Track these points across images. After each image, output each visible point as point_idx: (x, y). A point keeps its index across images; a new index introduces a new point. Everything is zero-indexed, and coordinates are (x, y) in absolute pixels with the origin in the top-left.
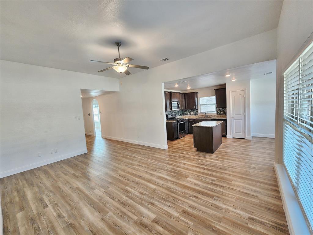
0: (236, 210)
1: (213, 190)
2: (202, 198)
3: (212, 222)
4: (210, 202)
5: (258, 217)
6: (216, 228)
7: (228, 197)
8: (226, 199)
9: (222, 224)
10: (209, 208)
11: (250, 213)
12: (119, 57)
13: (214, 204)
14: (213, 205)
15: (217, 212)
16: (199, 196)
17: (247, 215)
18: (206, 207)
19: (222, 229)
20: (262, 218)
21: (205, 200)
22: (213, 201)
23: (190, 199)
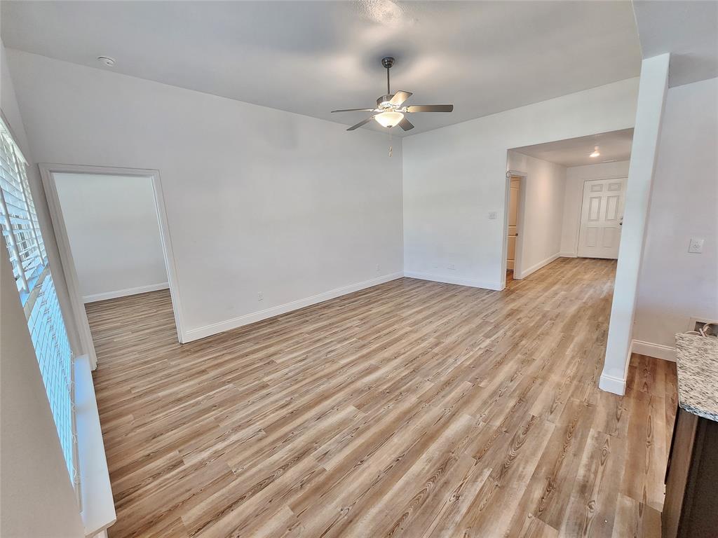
0: (210, 451)
1: (286, 439)
2: (276, 413)
3: (225, 409)
4: (258, 421)
5: (168, 479)
6: (214, 410)
7: (247, 459)
8: (245, 449)
9: (212, 418)
10: (249, 415)
11: (185, 474)
13: (249, 426)
14: (249, 423)
15: (234, 423)
16: (284, 412)
17: (188, 463)
18: (253, 413)
19: (206, 416)
20: (160, 486)
21: (268, 415)
22: (258, 427)
23: (287, 397)
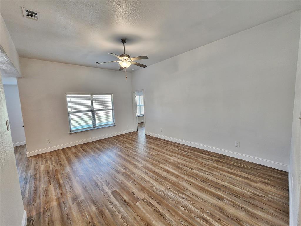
12: (125, 53)
